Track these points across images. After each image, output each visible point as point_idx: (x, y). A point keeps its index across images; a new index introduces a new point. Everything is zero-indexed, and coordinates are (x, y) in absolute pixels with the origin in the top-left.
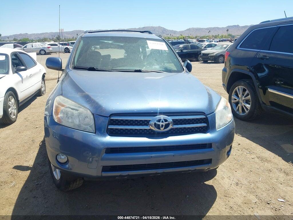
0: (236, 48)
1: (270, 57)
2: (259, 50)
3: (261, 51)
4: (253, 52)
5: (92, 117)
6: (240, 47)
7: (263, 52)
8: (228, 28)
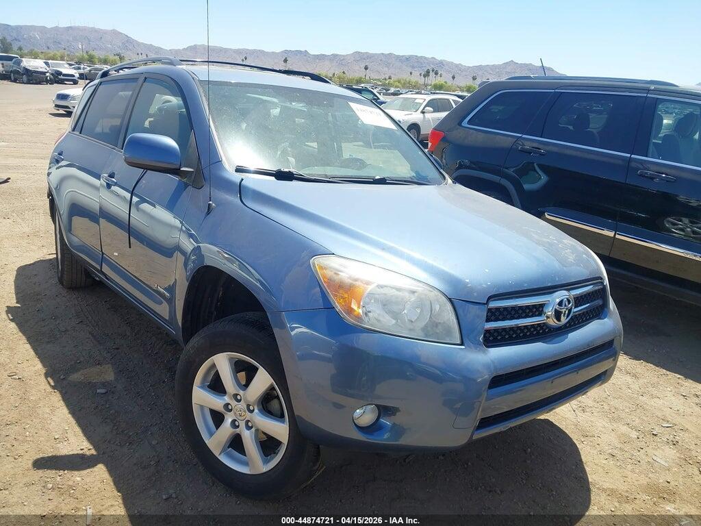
0: (460, 124)
1: (548, 152)
2: (520, 135)
3: (524, 136)
4: (505, 138)
5: (449, 307)
6: (469, 122)
7: (530, 140)
8: (286, 56)
